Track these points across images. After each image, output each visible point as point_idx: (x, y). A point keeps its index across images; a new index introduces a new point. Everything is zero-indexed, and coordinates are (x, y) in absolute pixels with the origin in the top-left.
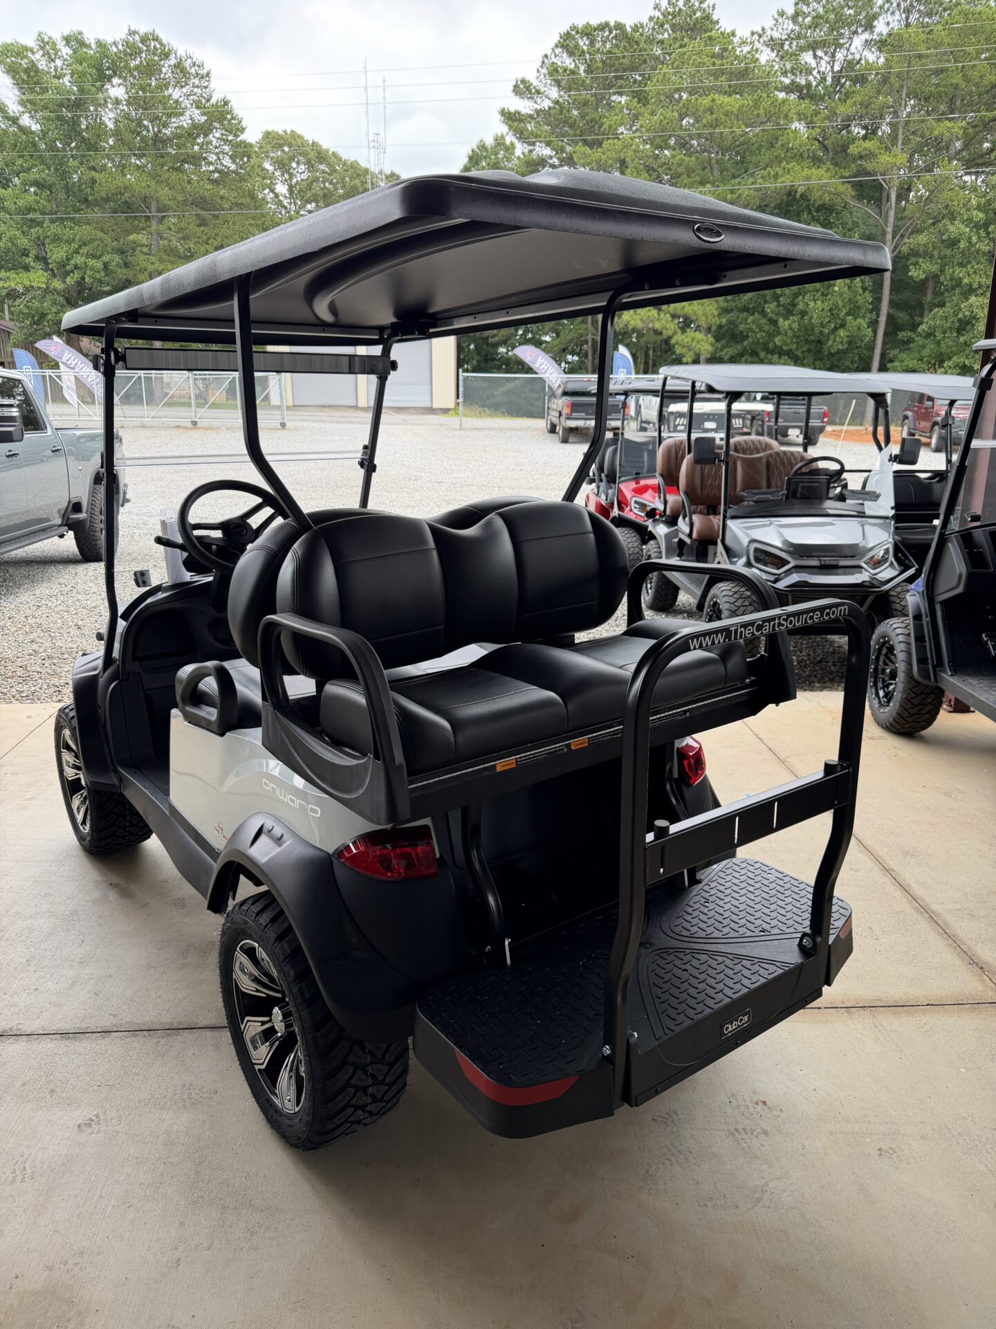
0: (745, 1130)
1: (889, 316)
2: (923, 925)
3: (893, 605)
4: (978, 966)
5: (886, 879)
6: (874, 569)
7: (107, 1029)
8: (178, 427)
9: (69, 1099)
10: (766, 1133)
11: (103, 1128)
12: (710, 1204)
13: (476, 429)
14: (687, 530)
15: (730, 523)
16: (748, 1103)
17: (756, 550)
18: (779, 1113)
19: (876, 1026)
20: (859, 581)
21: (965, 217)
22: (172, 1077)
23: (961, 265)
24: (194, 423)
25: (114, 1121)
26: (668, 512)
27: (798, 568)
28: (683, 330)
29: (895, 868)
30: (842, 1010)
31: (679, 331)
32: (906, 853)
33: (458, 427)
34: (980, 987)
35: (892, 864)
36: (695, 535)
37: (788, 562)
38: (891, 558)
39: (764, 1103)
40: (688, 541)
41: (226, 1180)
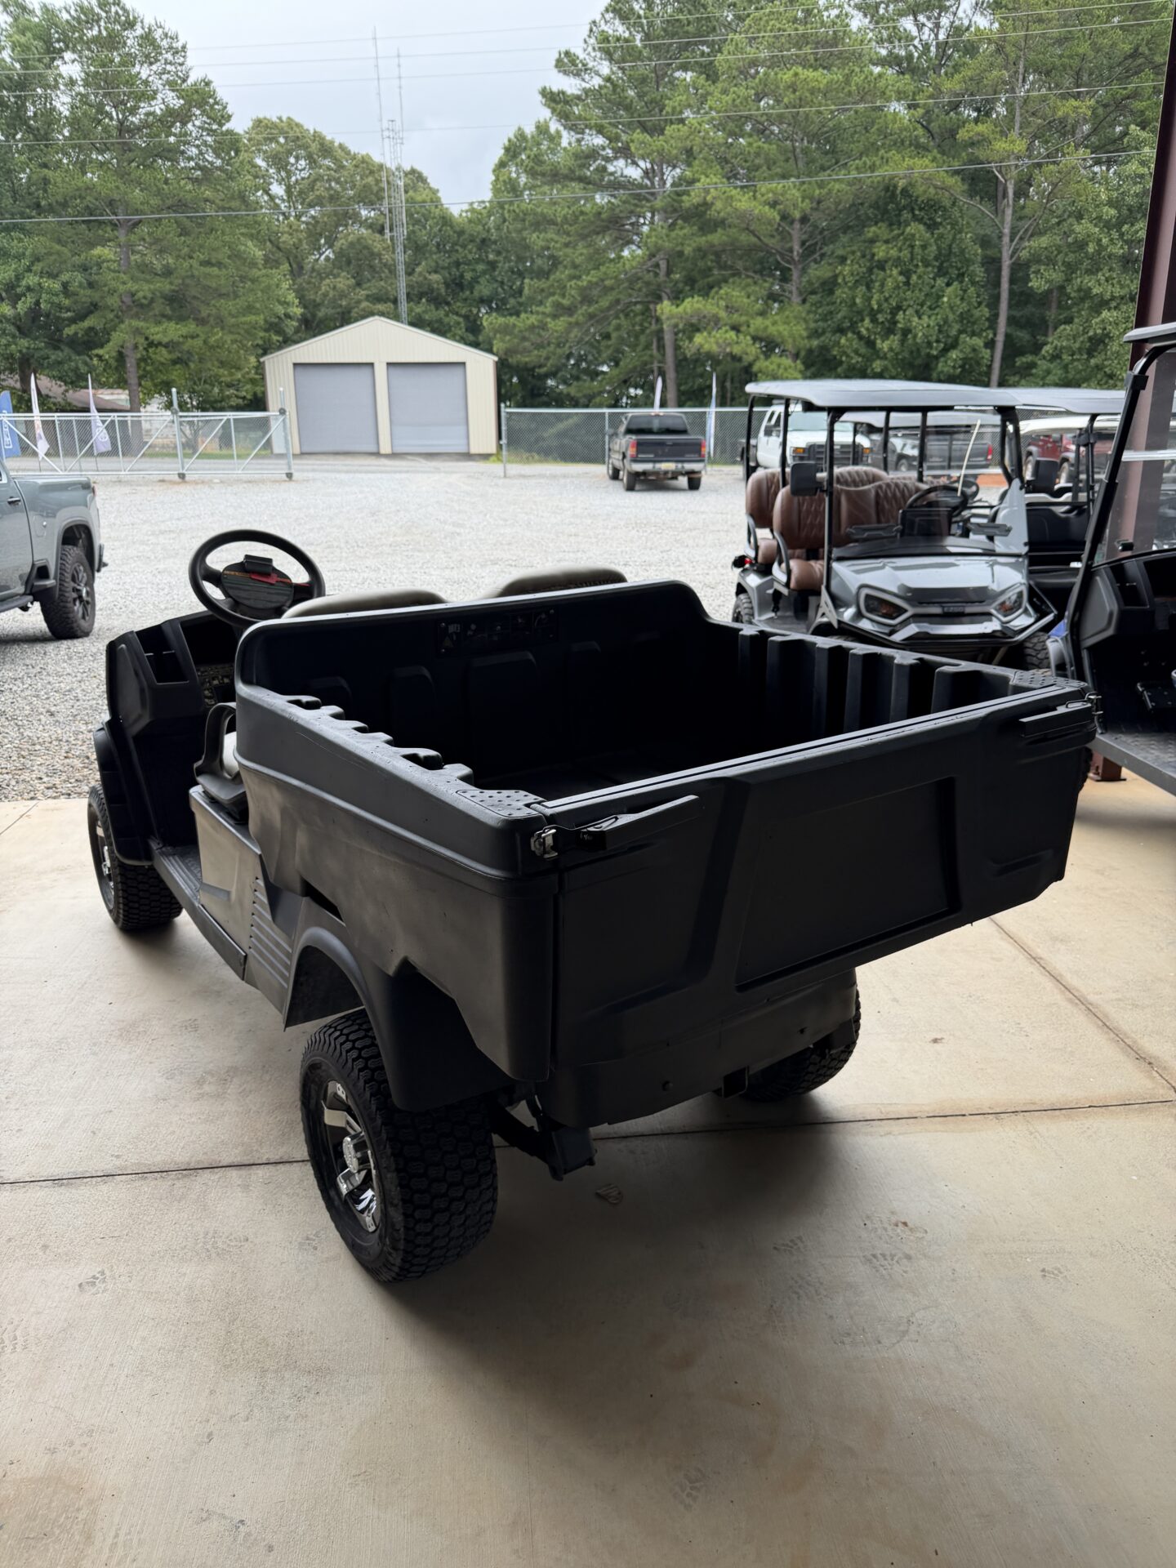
0: (884, 1255)
1: (1007, 336)
2: (1080, 1018)
3: (1029, 658)
4: (1147, 1062)
5: (1032, 969)
6: (1005, 616)
7: (109, 1172)
8: (163, 481)
9: (66, 1254)
10: (909, 1257)
11: (110, 1286)
12: (847, 1340)
13: (524, 476)
14: (783, 578)
15: (835, 565)
16: (886, 1225)
17: (868, 597)
18: (921, 1235)
19: (1031, 1133)
20: (989, 631)
21: (1094, 216)
22: (191, 1225)
23: (1089, 272)
24: (182, 476)
25: (122, 1278)
26: (760, 559)
27: (917, 618)
28: (767, 357)
29: (1044, 956)
30: (991, 1117)
31: (762, 357)
32: (1055, 939)
33: (502, 474)
34: (1149, 1084)
35: (1040, 951)
36: (793, 584)
37: (906, 611)
38: (1025, 603)
39: (905, 1224)
40: (785, 591)
41: (264, 1339)
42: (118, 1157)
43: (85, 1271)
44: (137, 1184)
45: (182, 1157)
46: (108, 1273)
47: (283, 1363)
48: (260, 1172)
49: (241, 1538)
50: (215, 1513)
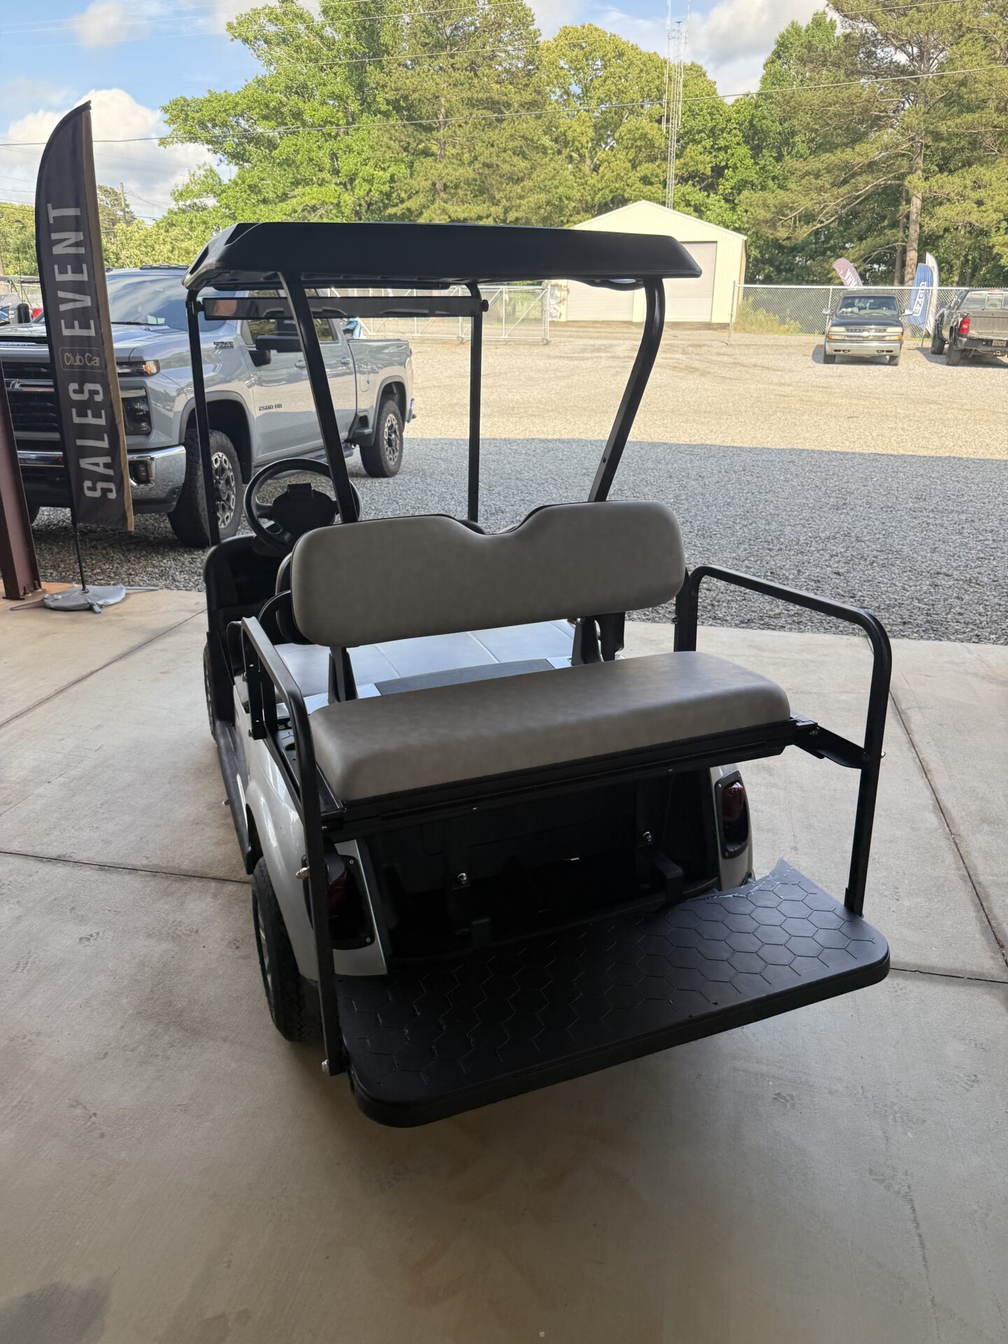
4: (1000, 944)
5: (945, 843)
7: (136, 867)
11: (98, 943)
22: (168, 914)
25: (108, 940)
29: (964, 833)
41: (170, 1001)
42: (147, 858)
43: (85, 930)
44: (148, 879)
45: (186, 866)
46: (101, 935)
47: (173, 1020)
48: (231, 887)
49: (89, 1123)
50: (81, 1104)
